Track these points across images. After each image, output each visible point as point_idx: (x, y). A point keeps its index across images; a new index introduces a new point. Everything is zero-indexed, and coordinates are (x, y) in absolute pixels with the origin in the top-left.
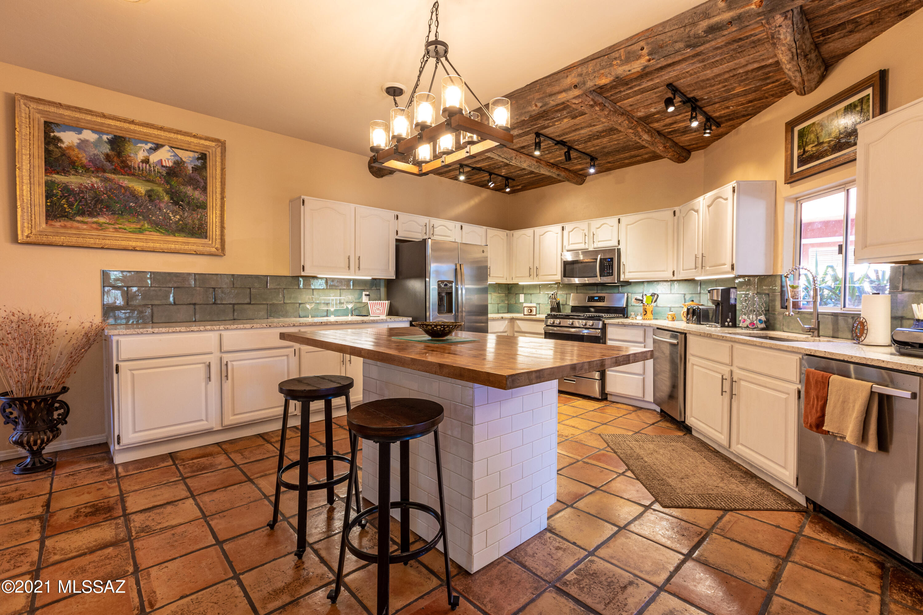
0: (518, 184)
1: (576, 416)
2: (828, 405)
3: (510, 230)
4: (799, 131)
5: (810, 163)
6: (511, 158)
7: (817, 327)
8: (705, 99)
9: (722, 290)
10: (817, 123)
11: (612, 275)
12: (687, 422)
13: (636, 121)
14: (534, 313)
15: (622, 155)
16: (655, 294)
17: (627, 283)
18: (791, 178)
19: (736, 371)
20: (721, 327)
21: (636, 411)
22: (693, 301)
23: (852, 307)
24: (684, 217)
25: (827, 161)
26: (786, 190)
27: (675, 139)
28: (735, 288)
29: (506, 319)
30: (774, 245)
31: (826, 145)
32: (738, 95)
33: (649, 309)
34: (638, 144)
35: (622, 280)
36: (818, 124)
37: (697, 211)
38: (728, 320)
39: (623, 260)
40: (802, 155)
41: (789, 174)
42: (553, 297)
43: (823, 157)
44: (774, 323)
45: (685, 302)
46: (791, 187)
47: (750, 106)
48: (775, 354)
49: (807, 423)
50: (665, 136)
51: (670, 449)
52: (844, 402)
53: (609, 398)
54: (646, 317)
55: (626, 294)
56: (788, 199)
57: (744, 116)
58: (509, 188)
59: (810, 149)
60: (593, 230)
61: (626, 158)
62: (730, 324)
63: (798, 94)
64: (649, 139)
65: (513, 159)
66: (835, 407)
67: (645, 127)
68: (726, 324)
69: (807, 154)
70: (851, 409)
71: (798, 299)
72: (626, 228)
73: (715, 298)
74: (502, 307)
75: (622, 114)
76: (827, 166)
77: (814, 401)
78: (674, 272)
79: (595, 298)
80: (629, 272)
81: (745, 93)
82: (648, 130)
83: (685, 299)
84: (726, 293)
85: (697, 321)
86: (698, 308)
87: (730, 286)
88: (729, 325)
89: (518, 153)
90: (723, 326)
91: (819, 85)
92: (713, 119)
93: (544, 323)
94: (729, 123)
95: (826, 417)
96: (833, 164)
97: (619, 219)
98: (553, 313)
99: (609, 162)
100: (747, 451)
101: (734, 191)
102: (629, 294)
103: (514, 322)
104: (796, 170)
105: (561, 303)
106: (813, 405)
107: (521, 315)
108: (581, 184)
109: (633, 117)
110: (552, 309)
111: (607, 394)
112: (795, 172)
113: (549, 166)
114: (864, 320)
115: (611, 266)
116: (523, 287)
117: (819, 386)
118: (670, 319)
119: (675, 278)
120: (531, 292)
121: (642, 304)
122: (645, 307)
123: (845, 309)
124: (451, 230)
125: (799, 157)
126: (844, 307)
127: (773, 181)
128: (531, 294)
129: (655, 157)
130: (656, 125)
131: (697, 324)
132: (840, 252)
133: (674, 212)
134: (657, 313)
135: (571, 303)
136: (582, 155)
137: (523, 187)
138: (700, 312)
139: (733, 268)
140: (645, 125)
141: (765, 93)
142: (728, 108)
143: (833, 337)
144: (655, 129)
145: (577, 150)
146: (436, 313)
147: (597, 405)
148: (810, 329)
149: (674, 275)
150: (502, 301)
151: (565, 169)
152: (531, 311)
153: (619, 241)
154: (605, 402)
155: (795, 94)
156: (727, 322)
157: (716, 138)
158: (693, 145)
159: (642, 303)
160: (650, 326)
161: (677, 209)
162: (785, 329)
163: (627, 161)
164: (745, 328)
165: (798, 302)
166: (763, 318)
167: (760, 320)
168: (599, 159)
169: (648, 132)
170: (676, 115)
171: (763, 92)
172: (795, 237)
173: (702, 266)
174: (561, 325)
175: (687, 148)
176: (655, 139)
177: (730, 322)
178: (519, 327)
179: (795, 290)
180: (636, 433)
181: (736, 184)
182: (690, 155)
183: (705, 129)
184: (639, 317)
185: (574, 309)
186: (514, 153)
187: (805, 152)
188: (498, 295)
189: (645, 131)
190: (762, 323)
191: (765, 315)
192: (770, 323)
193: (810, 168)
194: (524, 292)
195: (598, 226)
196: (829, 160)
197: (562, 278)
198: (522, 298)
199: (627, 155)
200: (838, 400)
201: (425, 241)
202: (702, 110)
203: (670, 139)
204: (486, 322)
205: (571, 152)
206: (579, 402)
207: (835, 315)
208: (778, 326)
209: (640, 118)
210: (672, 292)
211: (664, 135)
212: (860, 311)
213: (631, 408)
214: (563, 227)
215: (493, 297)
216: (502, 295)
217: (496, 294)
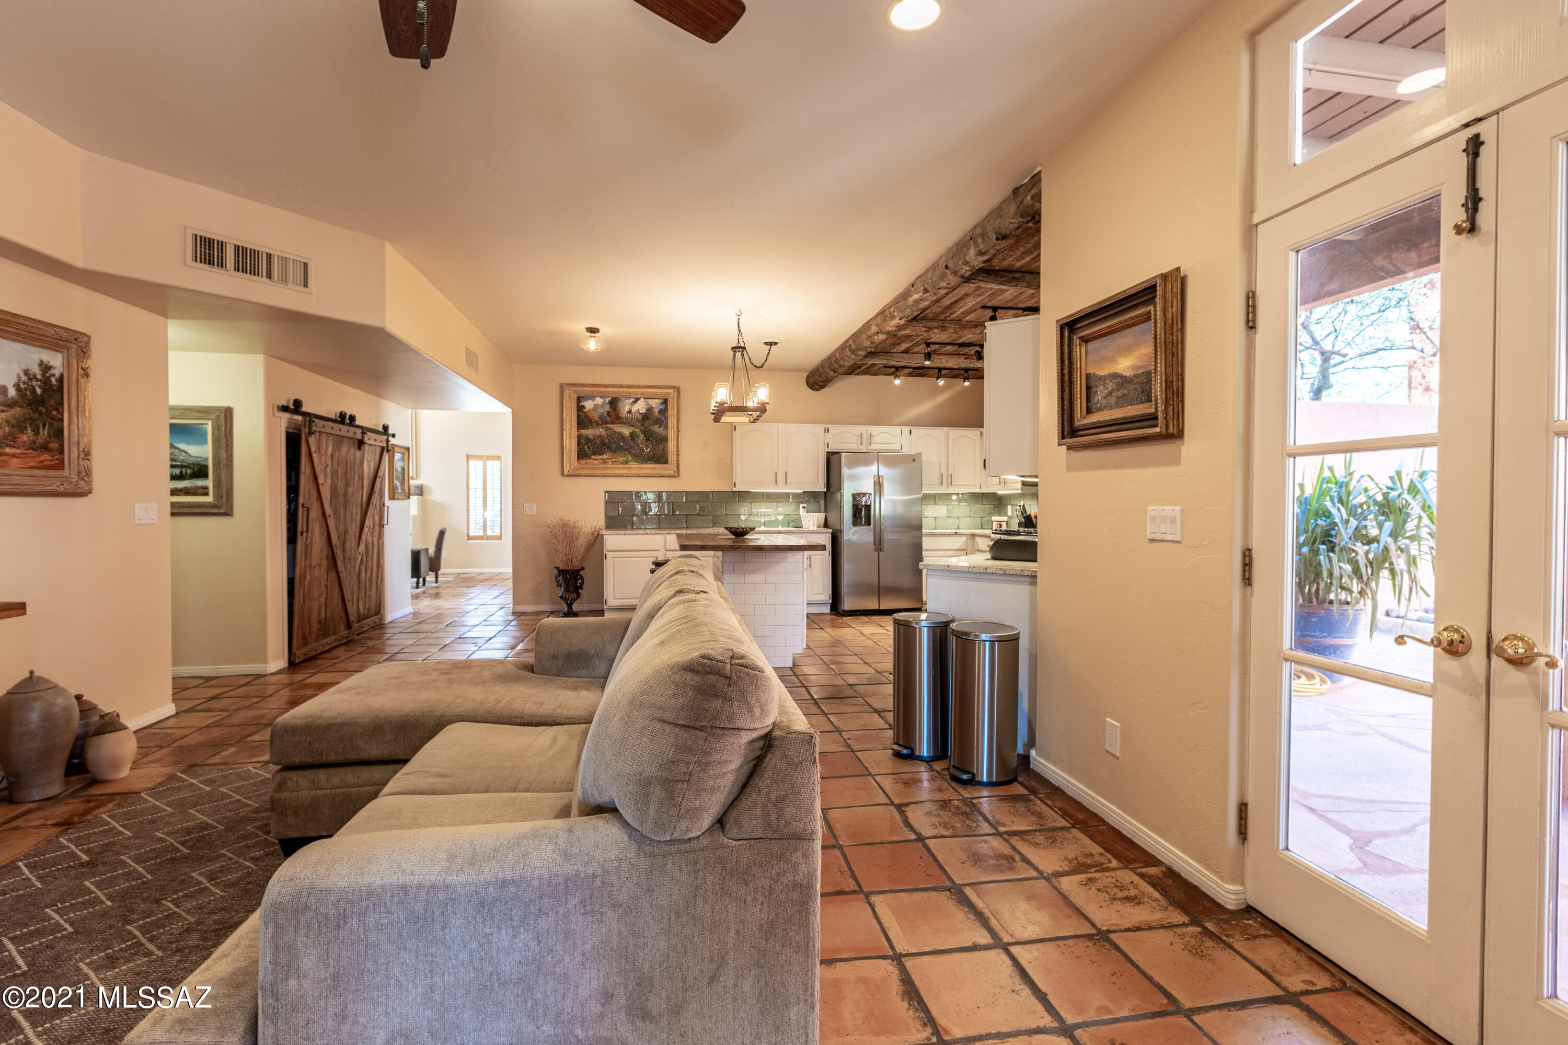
124: (896, 437)
146: (851, 525)
215: (973, 509)
216: (988, 506)
217: (978, 506)
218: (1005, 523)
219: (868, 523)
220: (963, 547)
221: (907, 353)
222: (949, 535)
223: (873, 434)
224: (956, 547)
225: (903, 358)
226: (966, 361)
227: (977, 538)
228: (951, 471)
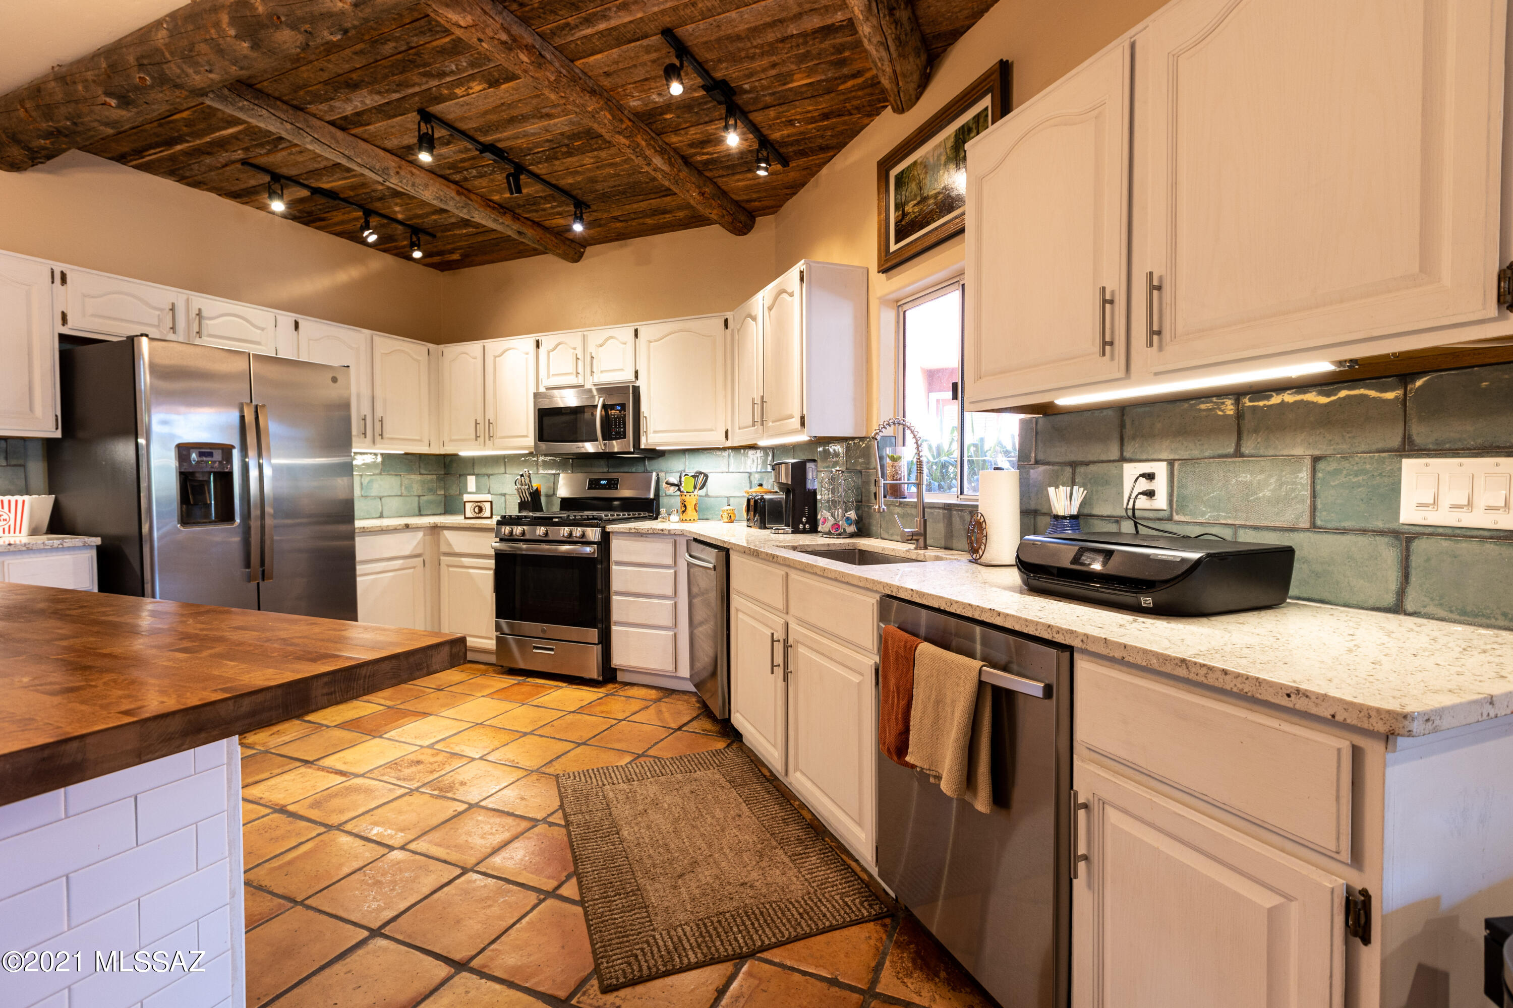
0: (449, 247)
1: (531, 733)
2: (913, 707)
3: (438, 342)
4: (896, 176)
5: (911, 235)
6: (385, 171)
7: (922, 531)
8: (746, 92)
9: (793, 464)
10: (919, 161)
11: (625, 437)
12: (733, 720)
13: (630, 120)
14: (487, 513)
15: (635, 206)
16: (701, 473)
17: (655, 454)
18: (886, 261)
19: (793, 626)
20: (793, 532)
21: (659, 700)
22: (761, 485)
23: (971, 493)
24: (739, 330)
25: (933, 230)
26: (882, 285)
27: (720, 181)
28: (814, 461)
29: (417, 528)
30: (867, 382)
31: (932, 201)
32: (800, 95)
33: (691, 501)
34: (656, 183)
35: (642, 447)
36: (921, 163)
37: (754, 319)
38: (804, 519)
39: (644, 408)
40: (901, 221)
41: (883, 254)
42: (524, 480)
43: (928, 224)
44: (870, 524)
45: (751, 488)
46: (888, 279)
47: (826, 128)
48: (842, 591)
49: (884, 743)
50: (700, 173)
51: (687, 789)
52: (938, 702)
53: (620, 677)
54: (684, 517)
55: (654, 474)
56: (885, 301)
57: (823, 149)
58: (419, 249)
59: (910, 210)
60: (591, 348)
61: (644, 214)
62: (807, 526)
63: (894, 111)
64: (666, 168)
65: (392, 172)
66: (924, 713)
67: (652, 138)
68: (801, 526)
69: (907, 219)
70: (948, 719)
71: (900, 479)
72: (649, 348)
73: (783, 480)
74: (430, 502)
75: (593, 92)
76: (933, 239)
77: (893, 697)
78: (727, 432)
79: (603, 482)
80: (655, 432)
81: (814, 92)
82: (662, 148)
83: (751, 482)
84: (799, 471)
85: (761, 522)
86: (762, 499)
87: (805, 458)
88: (804, 528)
89: (403, 162)
90: (796, 531)
91: (921, 94)
92: (772, 145)
93: (493, 535)
94: (802, 161)
95: (911, 733)
96: (942, 234)
97: (636, 331)
98: (524, 514)
99: (615, 218)
100: (809, 784)
101: (802, 279)
102: (662, 475)
103: (439, 534)
104: (893, 247)
105: (543, 491)
106: (893, 704)
107: (458, 519)
108: (577, 261)
109: (620, 108)
110: (522, 506)
111: (615, 670)
112: (892, 250)
113: (494, 208)
114: (982, 519)
115: (622, 421)
116: (473, 462)
117: (901, 665)
118: (726, 518)
119: (729, 444)
120: (489, 471)
121: (678, 493)
122: (684, 497)
123: (962, 497)
124: (263, 329)
125: (897, 224)
126: (962, 493)
127: (863, 268)
128: (489, 476)
129: (696, 220)
130: (674, 139)
131: (760, 528)
132: (955, 397)
133: (726, 321)
134: (708, 509)
135: (563, 491)
136: (557, 194)
137: (465, 256)
138: (764, 505)
139: (803, 424)
140: (654, 135)
141: (845, 101)
142: (791, 123)
143: (946, 548)
144: (675, 150)
145: (537, 177)
146: (174, 523)
147: (587, 695)
148: (913, 534)
149: (727, 437)
150: (430, 490)
151: (534, 222)
152: (481, 510)
153: (636, 372)
154: (610, 686)
155: (891, 110)
156: (802, 523)
157: (788, 191)
158: (755, 201)
159: (679, 490)
160: (683, 535)
161: (729, 315)
162: (885, 535)
163: (649, 221)
164: (826, 534)
165: (900, 485)
166: (852, 514)
167: (848, 519)
168: (594, 207)
169: (662, 152)
170: (706, 123)
171: (842, 97)
172: (896, 371)
173: (762, 421)
174: (551, 537)
175: (747, 206)
176: (679, 171)
177: (806, 523)
178: (449, 545)
179: (896, 464)
180: (639, 756)
181: (804, 267)
182: (754, 223)
183: (759, 161)
184: (674, 518)
185: (567, 504)
186: (391, 162)
187: (904, 215)
188: (419, 478)
189: (654, 148)
190: (850, 524)
191: (857, 509)
192: (864, 524)
193: (912, 242)
194: (476, 471)
195: (600, 342)
196: (936, 229)
197: (535, 443)
198: (471, 481)
199: (643, 205)
200: (929, 699)
201: (131, 342)
202: (747, 118)
203: (710, 179)
204: (351, 536)
205: (522, 177)
206: (559, 692)
207: (948, 507)
208: (874, 529)
209: (637, 114)
210: (731, 470)
211: (696, 169)
212: (977, 500)
213: (653, 694)
214: (538, 342)
215: (405, 482)
216: (429, 477)
217: (413, 477)
218: (488, 505)
219: (226, 515)
220: (419, 551)
221: (343, 129)
222: (395, 530)
223: (205, 313)
224: (407, 553)
225: (334, 137)
226: (457, 198)
227: (447, 534)
228: (379, 413)
